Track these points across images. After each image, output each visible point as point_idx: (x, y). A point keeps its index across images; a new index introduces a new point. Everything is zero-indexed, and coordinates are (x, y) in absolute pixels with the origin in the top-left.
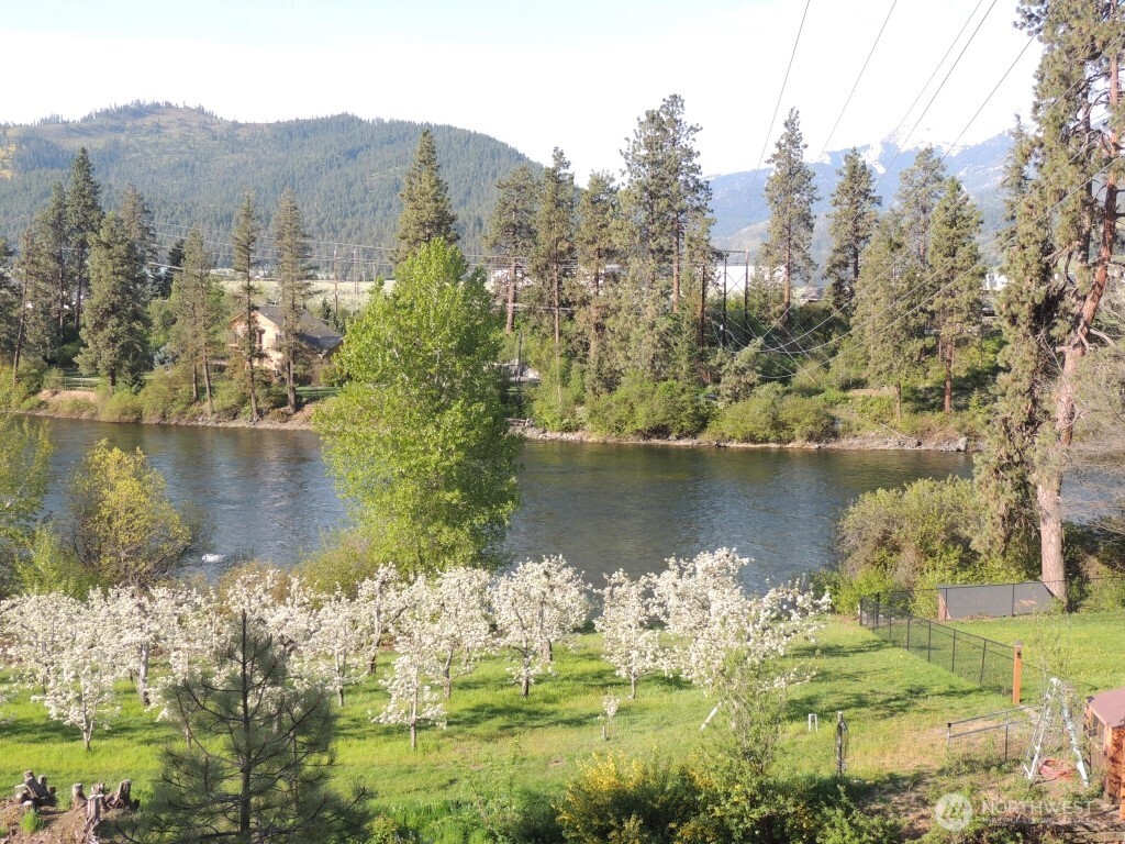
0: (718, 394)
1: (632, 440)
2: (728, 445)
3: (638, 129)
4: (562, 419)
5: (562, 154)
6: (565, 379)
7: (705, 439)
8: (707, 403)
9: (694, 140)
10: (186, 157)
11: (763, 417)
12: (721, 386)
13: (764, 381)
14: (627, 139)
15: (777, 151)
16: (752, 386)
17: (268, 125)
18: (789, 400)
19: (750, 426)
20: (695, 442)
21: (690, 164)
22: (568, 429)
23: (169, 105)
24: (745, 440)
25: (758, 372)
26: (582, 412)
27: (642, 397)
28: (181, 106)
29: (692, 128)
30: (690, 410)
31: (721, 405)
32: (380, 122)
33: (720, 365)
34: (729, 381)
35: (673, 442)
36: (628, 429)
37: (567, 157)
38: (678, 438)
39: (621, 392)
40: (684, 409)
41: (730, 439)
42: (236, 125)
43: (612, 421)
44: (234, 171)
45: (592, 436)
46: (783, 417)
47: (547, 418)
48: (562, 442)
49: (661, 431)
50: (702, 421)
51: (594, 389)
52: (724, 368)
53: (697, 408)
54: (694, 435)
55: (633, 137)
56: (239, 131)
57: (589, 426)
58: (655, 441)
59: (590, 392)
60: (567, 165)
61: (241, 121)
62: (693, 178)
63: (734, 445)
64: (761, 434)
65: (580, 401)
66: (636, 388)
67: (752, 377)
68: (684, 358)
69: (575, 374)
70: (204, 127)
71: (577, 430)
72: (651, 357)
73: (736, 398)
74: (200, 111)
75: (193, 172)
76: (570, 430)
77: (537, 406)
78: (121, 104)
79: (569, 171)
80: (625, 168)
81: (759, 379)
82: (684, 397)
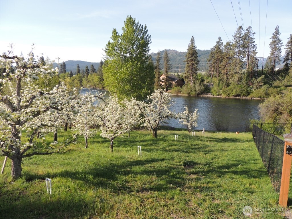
0: (253, 88)
1: (232, 97)
2: (255, 99)
3: (237, 31)
4: (217, 93)
5: (220, 38)
6: (219, 85)
7: (249, 97)
8: (250, 90)
9: (253, 36)
10: (172, 58)
11: (263, 92)
12: (254, 86)
13: (264, 84)
14: (234, 33)
15: (273, 36)
16: (261, 86)
17: (185, 52)
18: (270, 89)
19: (260, 94)
20: (246, 98)
21: (252, 41)
22: (218, 95)
23: (170, 50)
24: (259, 97)
25: (263, 82)
26: (221, 91)
27: (235, 88)
28: (172, 50)
29: (253, 33)
30: (245, 91)
31: (253, 90)
32: (204, 50)
33: (254, 81)
34: (256, 84)
35: (241, 98)
36: (231, 95)
37: (221, 39)
38: (243, 97)
39: (230, 87)
40: (244, 91)
41: (255, 97)
42: (180, 52)
43: (227, 93)
44: (180, 60)
45: (223, 96)
46: (268, 92)
47: (214, 93)
48: (217, 97)
49: (239, 95)
50: (248, 93)
51: (225, 87)
52: (255, 82)
53: (247, 90)
54: (246, 96)
55: (236, 32)
56: (181, 53)
57: (223, 94)
58: (237, 98)
59: (224, 87)
60: (222, 40)
61: (181, 52)
62: (253, 44)
63: (256, 99)
64: (262, 96)
65: (221, 89)
66: (233, 86)
67: (261, 84)
68: (245, 80)
69: (221, 84)
70: (175, 53)
71: (220, 95)
72: (237, 80)
73: (257, 88)
74: (175, 50)
75: (173, 60)
76: (219, 95)
77: (212, 91)
78: (163, 50)
79: (222, 42)
80: (234, 39)
81: (263, 84)
82: (244, 88)
